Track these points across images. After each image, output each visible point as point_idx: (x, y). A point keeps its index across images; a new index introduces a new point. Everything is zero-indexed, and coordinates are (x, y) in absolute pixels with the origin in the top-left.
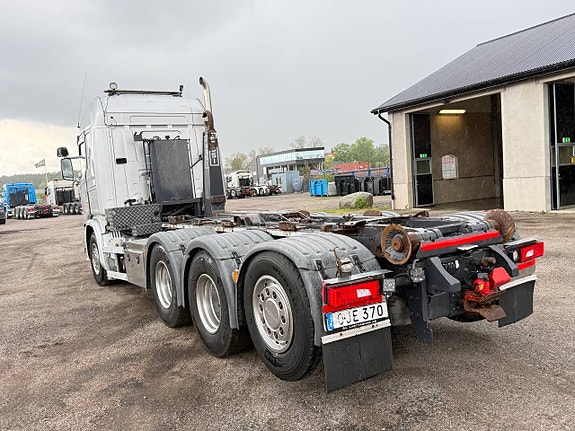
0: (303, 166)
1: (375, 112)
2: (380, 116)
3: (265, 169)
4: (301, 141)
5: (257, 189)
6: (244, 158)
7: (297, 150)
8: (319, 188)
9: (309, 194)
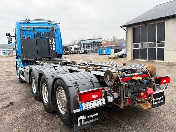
0: (95, 44)
1: (121, 27)
2: (123, 28)
3: (83, 45)
4: (95, 36)
5: (80, 51)
6: (76, 41)
7: (93, 39)
8: (101, 52)
9: (97, 53)
